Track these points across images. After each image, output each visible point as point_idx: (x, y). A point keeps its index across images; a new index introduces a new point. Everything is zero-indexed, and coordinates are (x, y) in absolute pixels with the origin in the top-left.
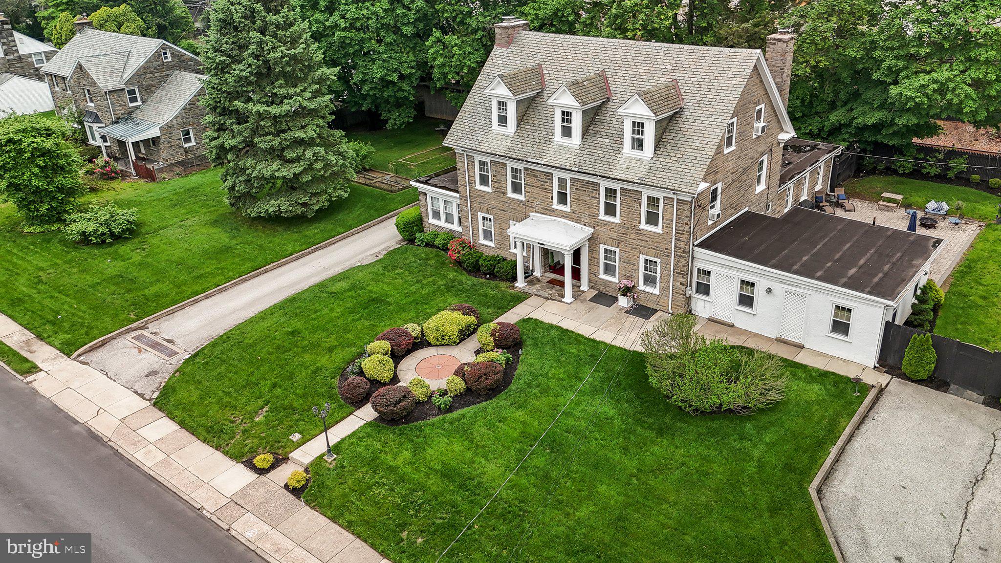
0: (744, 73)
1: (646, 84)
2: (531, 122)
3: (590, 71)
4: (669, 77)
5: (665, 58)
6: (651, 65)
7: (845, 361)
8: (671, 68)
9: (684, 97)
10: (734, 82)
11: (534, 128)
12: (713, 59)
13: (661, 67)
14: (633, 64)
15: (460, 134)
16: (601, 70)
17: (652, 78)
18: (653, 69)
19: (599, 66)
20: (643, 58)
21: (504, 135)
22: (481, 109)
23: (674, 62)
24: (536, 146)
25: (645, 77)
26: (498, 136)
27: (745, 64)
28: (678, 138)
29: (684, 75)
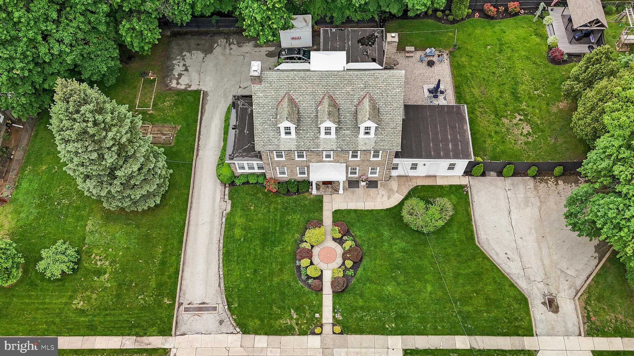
0: (401, 85)
1: (354, 97)
2: (302, 128)
3: (320, 93)
4: (365, 91)
5: (358, 80)
6: (352, 86)
7: (452, 176)
8: (363, 86)
9: (377, 102)
10: (398, 91)
11: (305, 132)
12: (383, 78)
13: (358, 86)
14: (342, 86)
15: (263, 143)
16: (326, 92)
17: (356, 93)
18: (354, 88)
19: (324, 90)
20: (346, 82)
21: (290, 139)
22: (267, 126)
23: (364, 82)
24: (312, 142)
25: (352, 93)
26: (287, 140)
27: (400, 80)
28: (382, 124)
29: (372, 89)
